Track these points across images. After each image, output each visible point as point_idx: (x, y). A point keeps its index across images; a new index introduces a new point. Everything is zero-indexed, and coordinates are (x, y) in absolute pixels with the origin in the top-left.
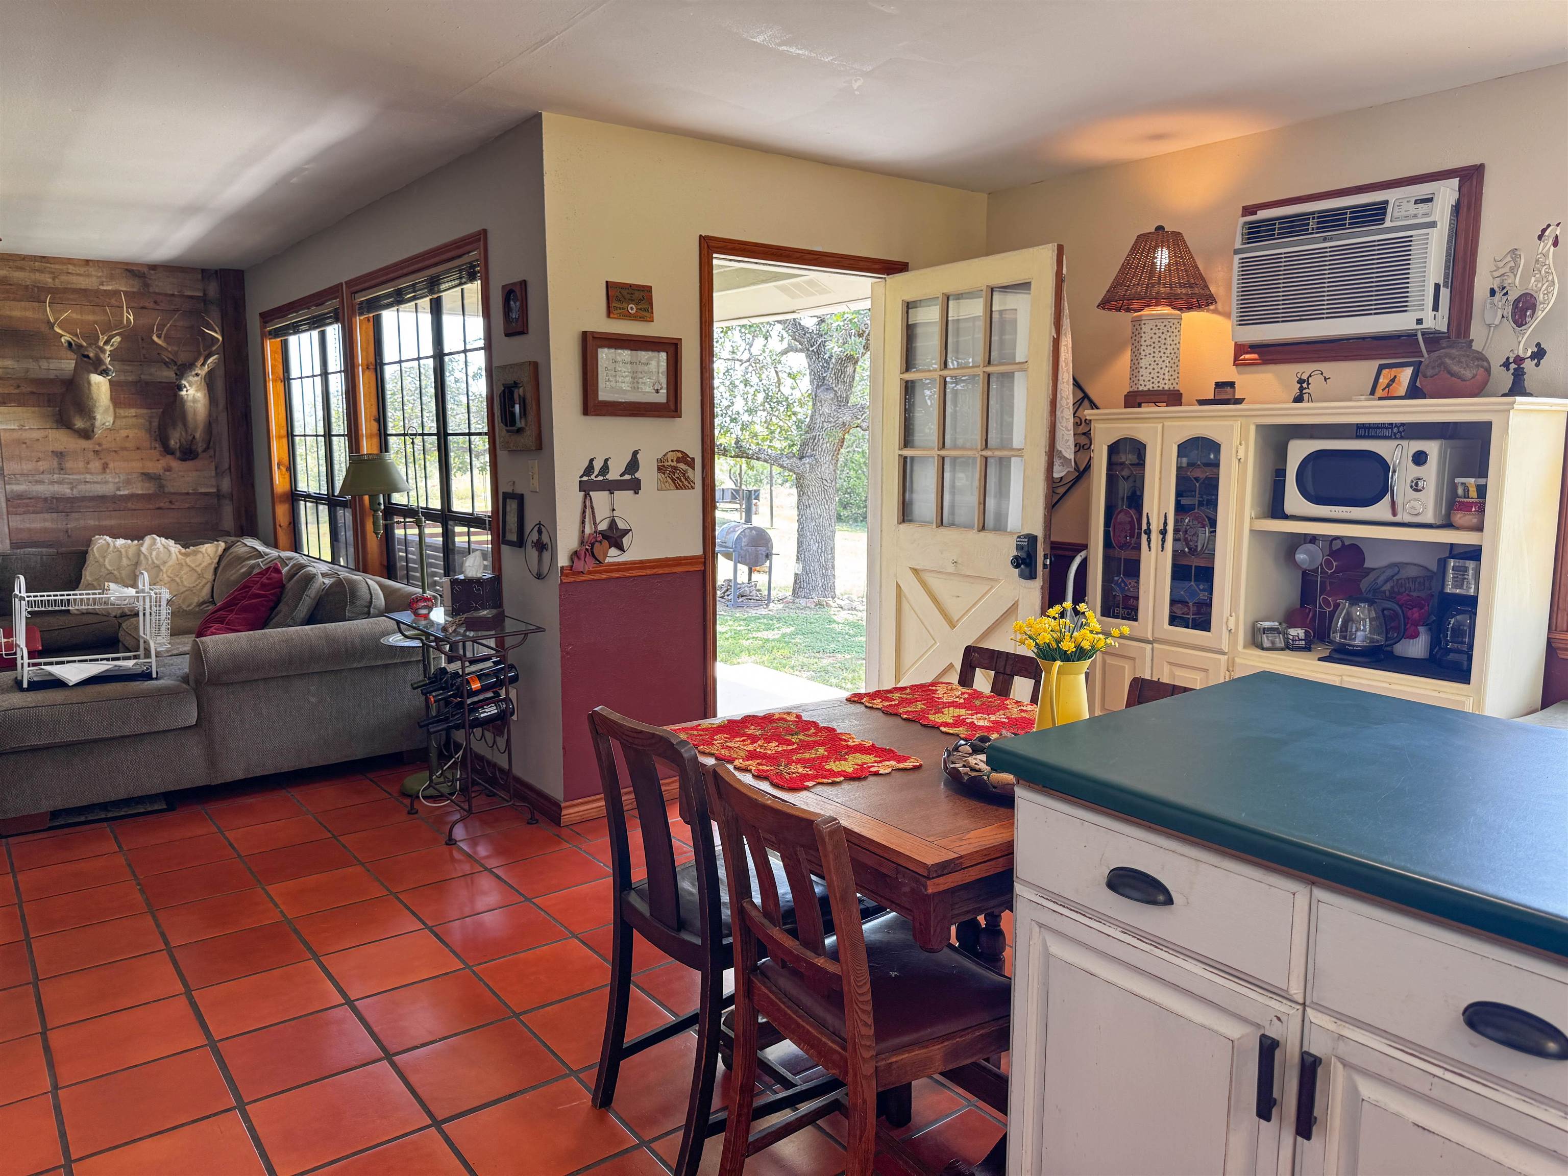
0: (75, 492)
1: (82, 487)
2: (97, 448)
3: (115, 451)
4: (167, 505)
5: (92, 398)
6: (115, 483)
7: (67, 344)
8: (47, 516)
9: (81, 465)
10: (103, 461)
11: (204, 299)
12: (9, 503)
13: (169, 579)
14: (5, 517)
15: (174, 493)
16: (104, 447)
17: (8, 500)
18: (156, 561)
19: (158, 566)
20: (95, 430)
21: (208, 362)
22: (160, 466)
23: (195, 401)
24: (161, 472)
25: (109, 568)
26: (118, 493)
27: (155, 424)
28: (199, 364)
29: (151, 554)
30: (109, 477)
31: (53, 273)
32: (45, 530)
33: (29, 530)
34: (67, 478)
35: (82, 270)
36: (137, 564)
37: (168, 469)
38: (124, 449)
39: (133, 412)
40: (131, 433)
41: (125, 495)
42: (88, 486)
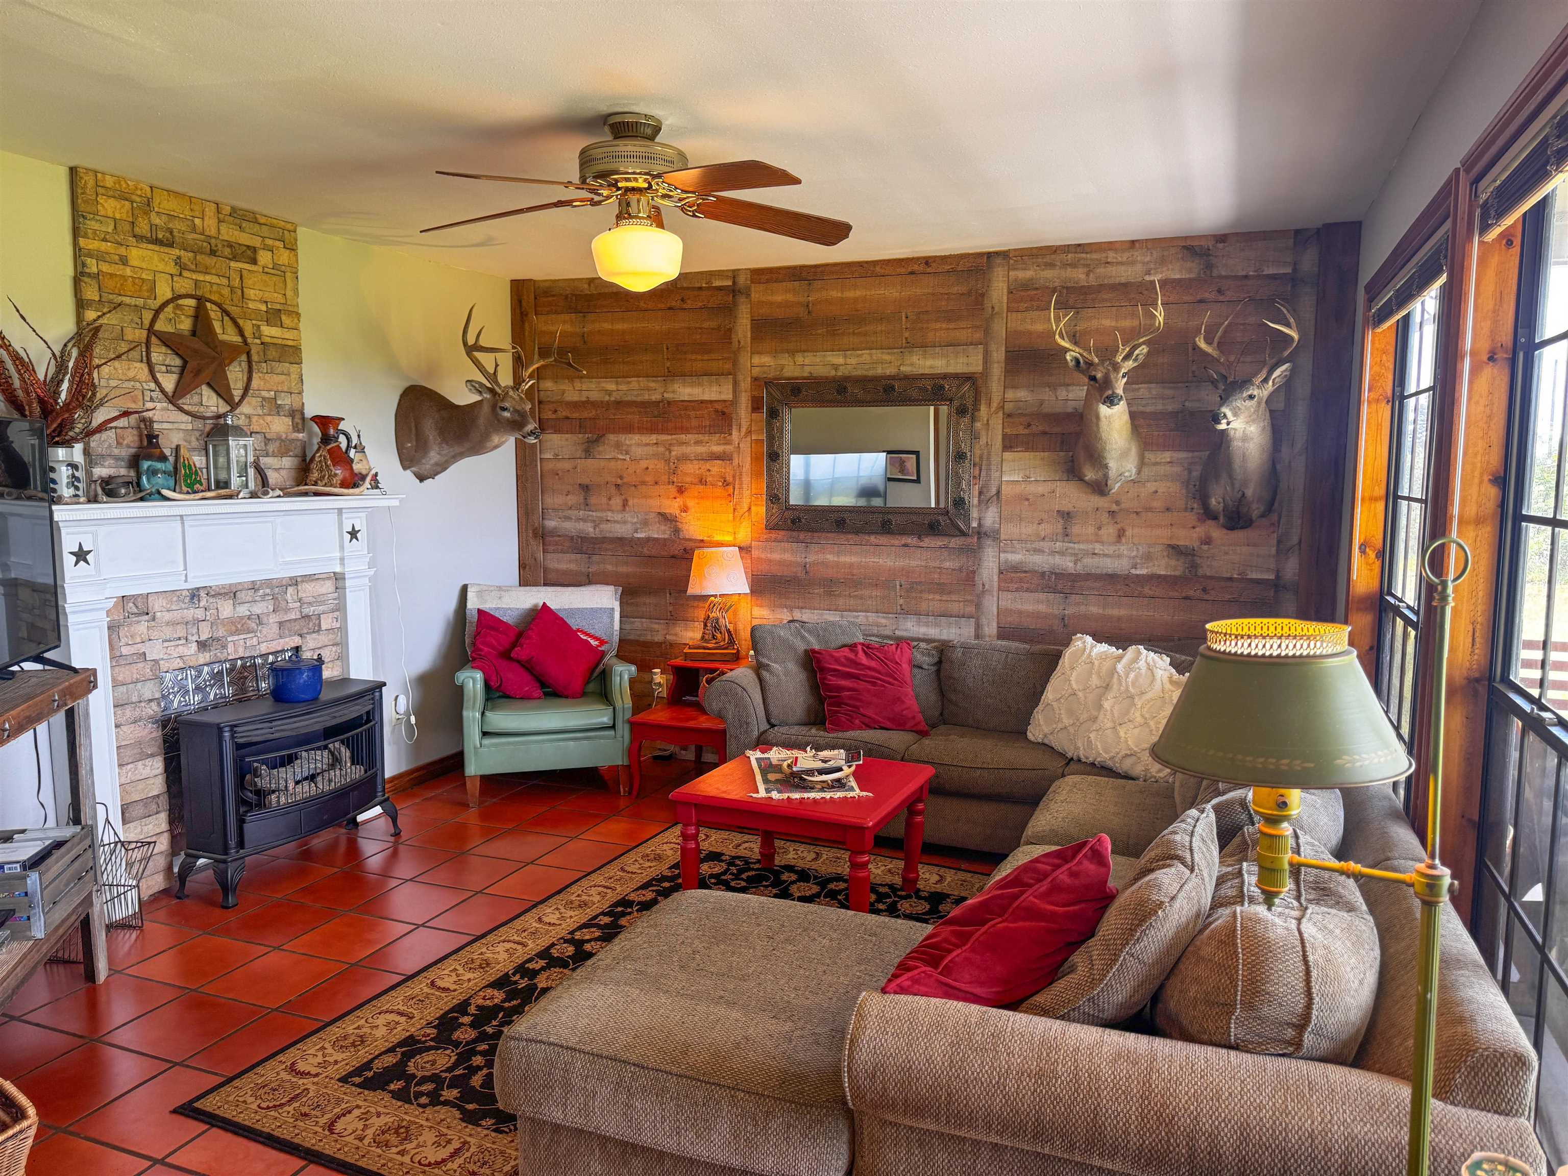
0: (1079, 567)
1: (1088, 561)
2: (1114, 507)
3: (1137, 513)
4: (1199, 594)
5: (1101, 439)
6: (1130, 557)
7: (1073, 363)
8: (1042, 596)
9: (1091, 530)
10: (1119, 526)
11: (1294, 280)
12: (1001, 576)
13: (1142, 721)
14: (995, 594)
15: (1211, 578)
16: (1123, 506)
17: (1001, 572)
18: (1131, 689)
19: (1132, 697)
20: (1109, 482)
21: (1273, 377)
22: (1195, 535)
23: (1245, 439)
24: (1196, 544)
25: (1075, 686)
26: (1133, 571)
27: (1195, 474)
28: (1258, 380)
29: (1127, 677)
30: (1123, 549)
31: (1088, 266)
32: (1037, 615)
33: (1020, 612)
34: (1071, 548)
35: (1125, 257)
36: (1107, 687)
37: (1207, 541)
38: (1149, 509)
39: (1167, 456)
40: (1163, 487)
41: (1143, 575)
42: (1096, 559)
